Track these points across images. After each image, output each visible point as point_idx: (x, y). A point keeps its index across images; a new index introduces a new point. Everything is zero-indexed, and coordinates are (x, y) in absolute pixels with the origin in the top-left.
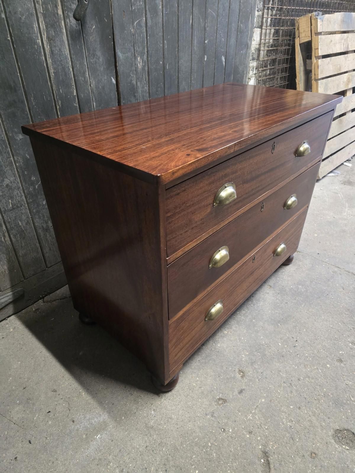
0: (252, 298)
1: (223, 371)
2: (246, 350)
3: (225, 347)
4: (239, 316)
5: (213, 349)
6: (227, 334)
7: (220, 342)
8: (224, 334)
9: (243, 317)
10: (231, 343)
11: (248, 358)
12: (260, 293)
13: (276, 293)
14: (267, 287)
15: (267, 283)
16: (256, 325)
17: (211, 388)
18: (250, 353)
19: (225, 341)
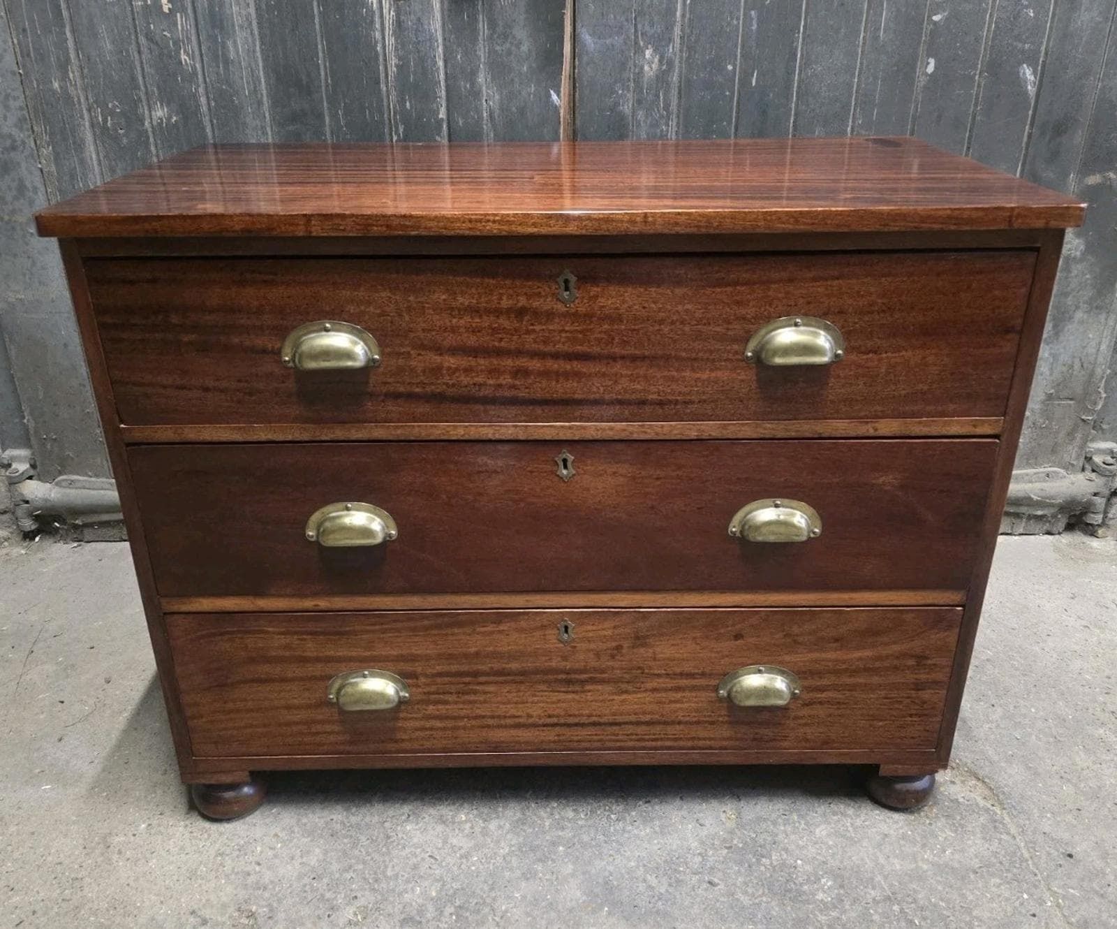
0: (641, 803)
1: (337, 875)
2: (444, 885)
3: (415, 840)
4: (542, 813)
5: (387, 825)
6: (461, 823)
7: (421, 825)
8: (453, 817)
9: (548, 822)
10: (440, 845)
11: (420, 901)
12: (680, 809)
13: (725, 840)
14: (724, 812)
15: (742, 803)
16: (550, 862)
17: (272, 882)
18: (439, 899)
19: (432, 832)
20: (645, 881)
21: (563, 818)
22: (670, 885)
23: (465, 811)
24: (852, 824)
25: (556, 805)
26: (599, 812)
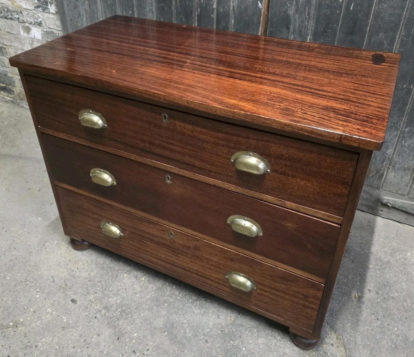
0: (203, 299)
1: (96, 283)
2: (123, 300)
3: (124, 281)
4: (169, 289)
5: (120, 272)
6: (141, 280)
7: (129, 276)
8: (141, 277)
9: (168, 293)
10: (130, 286)
11: (113, 303)
12: (215, 308)
13: (222, 327)
14: (230, 316)
15: (239, 316)
16: (160, 308)
17: (77, 276)
18: (119, 305)
19: (131, 280)
20: (185, 329)
21: (174, 294)
22: (192, 335)
23: (145, 277)
24: (275, 343)
25: (174, 287)
26: (187, 297)
